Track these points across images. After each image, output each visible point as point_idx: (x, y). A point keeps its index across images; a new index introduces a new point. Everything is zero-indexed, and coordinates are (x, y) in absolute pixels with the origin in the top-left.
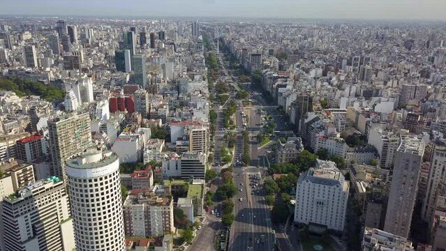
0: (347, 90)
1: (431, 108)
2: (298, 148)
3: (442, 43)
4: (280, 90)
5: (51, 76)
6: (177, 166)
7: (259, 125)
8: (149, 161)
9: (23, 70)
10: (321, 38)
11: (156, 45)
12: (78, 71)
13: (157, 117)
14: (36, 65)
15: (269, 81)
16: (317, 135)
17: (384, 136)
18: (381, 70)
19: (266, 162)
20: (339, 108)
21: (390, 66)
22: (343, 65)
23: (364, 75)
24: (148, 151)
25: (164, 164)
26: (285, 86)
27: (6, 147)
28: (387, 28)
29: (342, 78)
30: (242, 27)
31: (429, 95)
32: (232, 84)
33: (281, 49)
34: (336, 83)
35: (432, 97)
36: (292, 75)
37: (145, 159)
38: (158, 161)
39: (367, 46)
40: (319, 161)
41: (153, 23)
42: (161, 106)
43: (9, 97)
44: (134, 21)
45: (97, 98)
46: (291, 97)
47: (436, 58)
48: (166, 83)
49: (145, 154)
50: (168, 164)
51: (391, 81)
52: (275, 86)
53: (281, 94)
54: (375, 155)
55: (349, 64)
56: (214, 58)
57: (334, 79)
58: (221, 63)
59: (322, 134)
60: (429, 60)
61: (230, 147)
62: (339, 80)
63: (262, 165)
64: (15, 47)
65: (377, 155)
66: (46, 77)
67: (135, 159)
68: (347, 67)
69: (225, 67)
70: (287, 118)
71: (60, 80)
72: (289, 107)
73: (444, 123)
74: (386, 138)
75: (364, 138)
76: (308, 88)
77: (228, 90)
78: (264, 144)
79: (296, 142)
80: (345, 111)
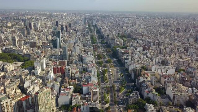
0: (154, 61)
1: (191, 72)
2: (137, 97)
3: (192, 30)
4: (126, 61)
5: (25, 51)
6: (87, 107)
7: (118, 79)
8: (74, 104)
9: (12, 48)
10: (140, 25)
11: (68, 31)
12: (36, 48)
13: (75, 79)
14: (17, 45)
15: (120, 54)
16: (145, 90)
17: (173, 92)
18: (167, 47)
19: (124, 103)
20: (152, 70)
21: (171, 44)
22: (151, 45)
23: (160, 51)
24: (74, 100)
25: (82, 107)
26: (128, 59)
27: (15, 102)
28: (167, 18)
29: (152, 54)
30: (104, 17)
31: (189, 64)
32: (104, 53)
33: (123, 33)
34: (149, 56)
35: (190, 65)
36: (130, 52)
37: (73, 103)
38: (78, 104)
39: (160, 31)
40: (147, 104)
41: (64, 14)
42: (77, 73)
43: (8, 66)
44: (56, 13)
45: (47, 66)
46: (131, 66)
47: (190, 39)
48: (76, 56)
49: (73, 101)
50: (84, 107)
51: (173, 55)
52: (123, 58)
53: (127, 63)
54: (170, 99)
55: (154, 45)
56: (94, 37)
57: (148, 54)
58: (97, 40)
59: (147, 90)
60: (187, 40)
61: (107, 93)
62: (150, 54)
63: (122, 104)
64: (5, 33)
65: (170, 100)
66: (22, 52)
67: (68, 103)
68: (153, 46)
69: (99, 42)
70: (130, 76)
71: (29, 54)
72: (131, 70)
73: (197, 82)
74: (174, 93)
75: (164, 89)
76: (138, 60)
77: (102, 58)
78: (122, 91)
79: (136, 94)
80: (154, 72)
